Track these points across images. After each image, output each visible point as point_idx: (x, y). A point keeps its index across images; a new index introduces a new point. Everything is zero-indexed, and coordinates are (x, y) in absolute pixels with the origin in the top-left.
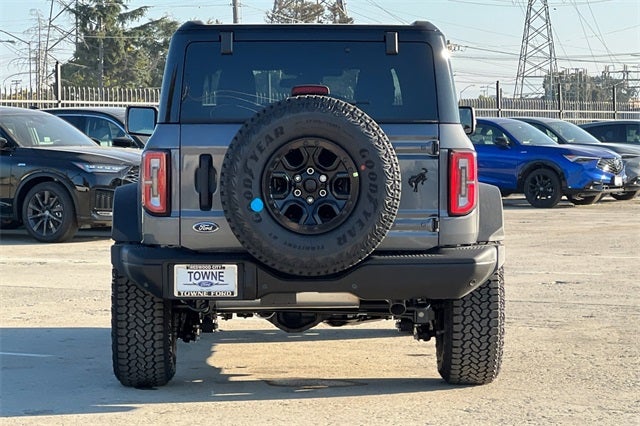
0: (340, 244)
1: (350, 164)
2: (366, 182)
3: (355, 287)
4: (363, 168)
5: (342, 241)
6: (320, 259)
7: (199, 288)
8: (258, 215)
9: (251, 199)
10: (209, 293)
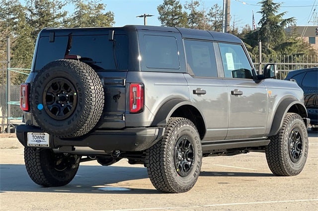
0: (69, 124)
1: (73, 89)
2: (79, 97)
3: (88, 144)
4: (78, 91)
5: (69, 123)
6: (62, 131)
7: (36, 143)
8: (40, 111)
9: (38, 104)
10: (39, 145)
